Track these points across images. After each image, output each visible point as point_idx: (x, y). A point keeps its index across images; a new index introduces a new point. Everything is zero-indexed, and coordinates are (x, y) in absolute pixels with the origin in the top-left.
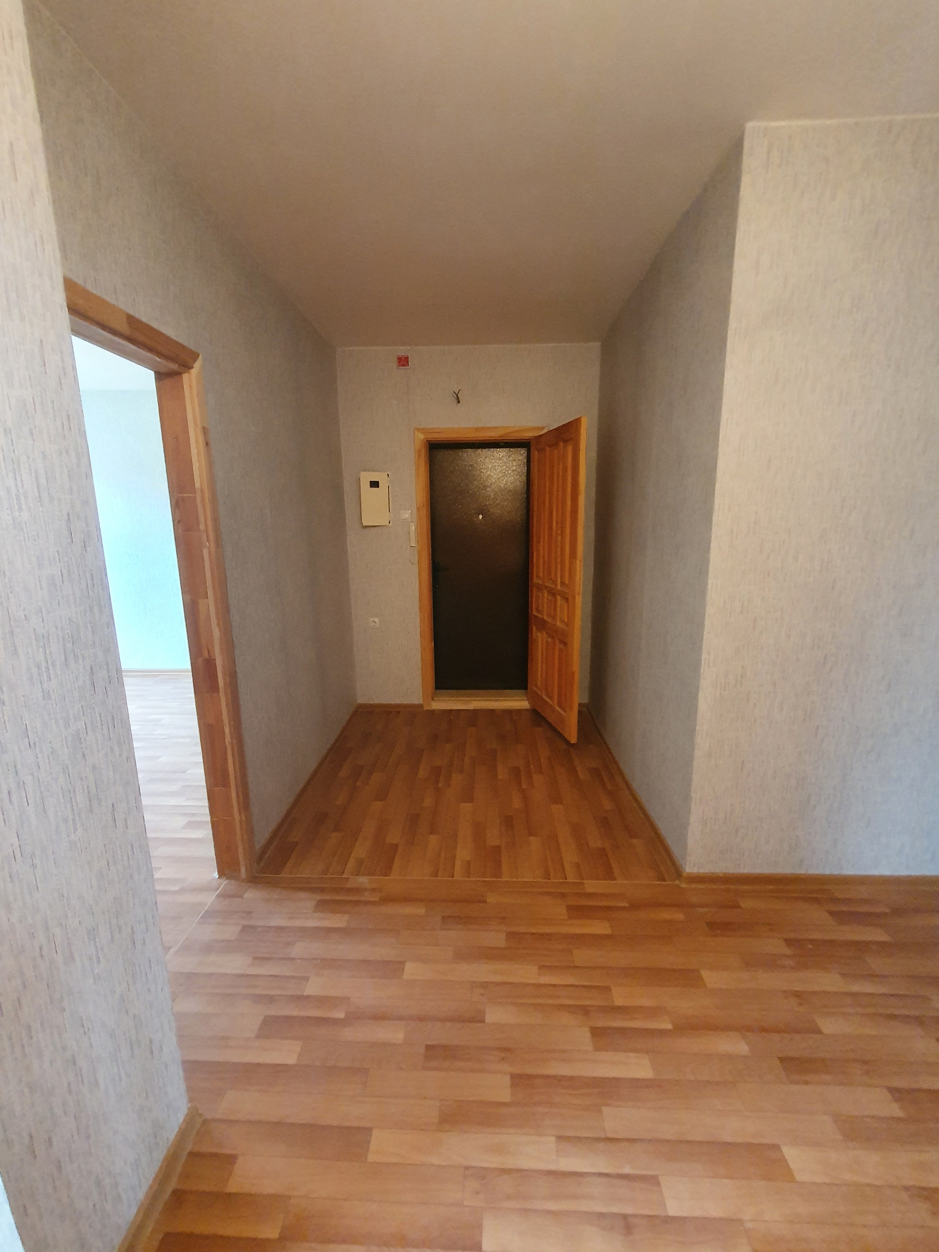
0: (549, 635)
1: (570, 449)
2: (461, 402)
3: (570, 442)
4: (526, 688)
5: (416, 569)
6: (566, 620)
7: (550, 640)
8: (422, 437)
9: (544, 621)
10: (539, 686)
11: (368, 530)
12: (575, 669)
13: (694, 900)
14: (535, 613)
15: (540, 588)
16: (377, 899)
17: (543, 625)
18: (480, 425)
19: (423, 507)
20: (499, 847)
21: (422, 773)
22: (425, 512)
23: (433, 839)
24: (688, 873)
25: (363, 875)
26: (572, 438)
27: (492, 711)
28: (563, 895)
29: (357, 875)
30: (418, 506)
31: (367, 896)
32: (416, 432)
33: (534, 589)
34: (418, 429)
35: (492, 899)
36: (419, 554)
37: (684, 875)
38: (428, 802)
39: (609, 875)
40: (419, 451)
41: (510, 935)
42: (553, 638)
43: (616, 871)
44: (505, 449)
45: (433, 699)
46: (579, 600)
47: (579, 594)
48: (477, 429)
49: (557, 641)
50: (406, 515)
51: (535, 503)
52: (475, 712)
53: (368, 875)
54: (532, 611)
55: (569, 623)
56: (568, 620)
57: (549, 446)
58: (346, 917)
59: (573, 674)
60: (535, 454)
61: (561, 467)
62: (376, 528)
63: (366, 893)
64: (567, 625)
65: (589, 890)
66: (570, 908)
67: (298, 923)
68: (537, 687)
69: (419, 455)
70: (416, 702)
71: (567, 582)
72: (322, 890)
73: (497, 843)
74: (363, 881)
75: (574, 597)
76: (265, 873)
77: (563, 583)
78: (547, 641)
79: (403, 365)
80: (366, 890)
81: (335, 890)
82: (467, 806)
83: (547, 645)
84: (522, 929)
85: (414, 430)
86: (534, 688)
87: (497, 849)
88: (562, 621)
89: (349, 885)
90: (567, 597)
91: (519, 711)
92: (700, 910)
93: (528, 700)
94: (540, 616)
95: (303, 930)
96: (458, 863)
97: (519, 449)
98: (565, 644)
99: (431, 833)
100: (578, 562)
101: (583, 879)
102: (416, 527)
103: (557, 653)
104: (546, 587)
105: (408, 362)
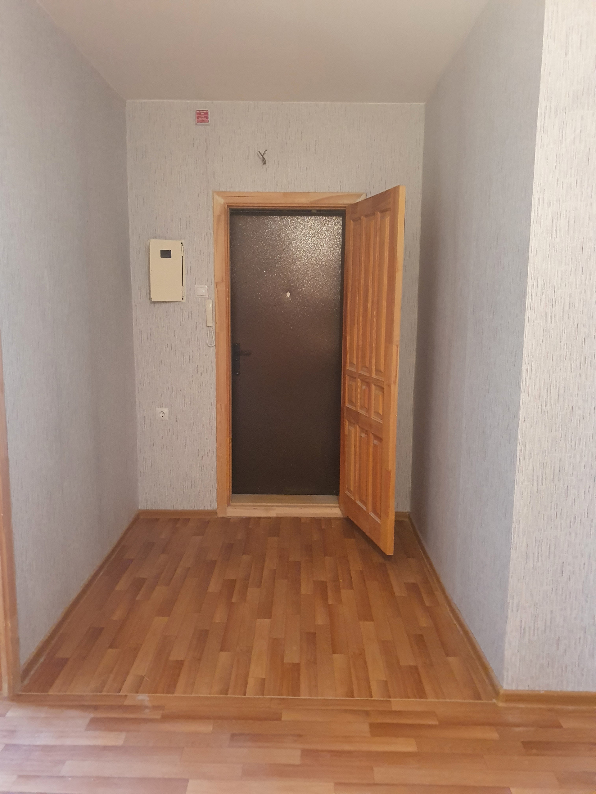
0: (362, 430)
1: (388, 220)
2: (267, 163)
3: (387, 213)
4: (337, 494)
5: (212, 353)
6: (381, 412)
7: (363, 435)
8: (221, 201)
9: (358, 413)
10: (352, 489)
11: (157, 305)
12: (390, 468)
13: (510, 718)
14: (347, 405)
15: (353, 377)
16: (159, 717)
17: (356, 417)
18: (289, 190)
19: (223, 281)
20: (298, 665)
21: (214, 587)
22: (224, 289)
23: (224, 657)
24: (506, 690)
25: (143, 692)
26: (389, 208)
27: (297, 520)
28: (367, 713)
29: (137, 692)
30: (216, 281)
31: (147, 714)
32: (216, 197)
33: (347, 377)
34: (218, 193)
35: (286, 716)
36: (217, 335)
37: (502, 692)
38: (220, 617)
39: (421, 694)
40: (219, 216)
41: (305, 753)
42: (366, 432)
43: (428, 688)
44: (316, 217)
45: (229, 505)
46: (395, 389)
47: (395, 383)
48: (286, 194)
49: (372, 436)
50: (203, 290)
51: (350, 281)
52: (279, 520)
53: (149, 692)
54: (344, 402)
55: (385, 416)
56: (383, 414)
57: (366, 216)
58: (123, 735)
59: (389, 473)
60: (351, 224)
61: (378, 239)
62: (166, 305)
63: (147, 711)
64: (382, 417)
65: (395, 708)
66: (373, 726)
67: (69, 742)
68: (349, 490)
69: (219, 221)
70: (210, 508)
71: (382, 370)
72: (96, 708)
73: (296, 661)
74: (143, 698)
75: (389, 386)
76: (30, 691)
77: (378, 371)
78: (361, 437)
79: (202, 121)
80: (147, 707)
81: (111, 708)
82: (264, 623)
83: (360, 441)
84: (319, 747)
85: (213, 194)
86: (346, 492)
87: (296, 667)
88: (377, 413)
89: (127, 703)
90: (382, 386)
91: (329, 520)
92: (517, 729)
93: (339, 507)
94: (353, 408)
95: (74, 748)
96: (251, 682)
97: (334, 218)
98: (380, 440)
99: (221, 650)
100: (394, 347)
101: (390, 697)
102: (214, 305)
103: (371, 449)
104: (360, 375)
105: (207, 118)
